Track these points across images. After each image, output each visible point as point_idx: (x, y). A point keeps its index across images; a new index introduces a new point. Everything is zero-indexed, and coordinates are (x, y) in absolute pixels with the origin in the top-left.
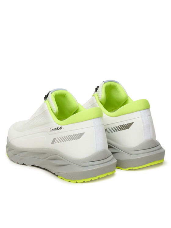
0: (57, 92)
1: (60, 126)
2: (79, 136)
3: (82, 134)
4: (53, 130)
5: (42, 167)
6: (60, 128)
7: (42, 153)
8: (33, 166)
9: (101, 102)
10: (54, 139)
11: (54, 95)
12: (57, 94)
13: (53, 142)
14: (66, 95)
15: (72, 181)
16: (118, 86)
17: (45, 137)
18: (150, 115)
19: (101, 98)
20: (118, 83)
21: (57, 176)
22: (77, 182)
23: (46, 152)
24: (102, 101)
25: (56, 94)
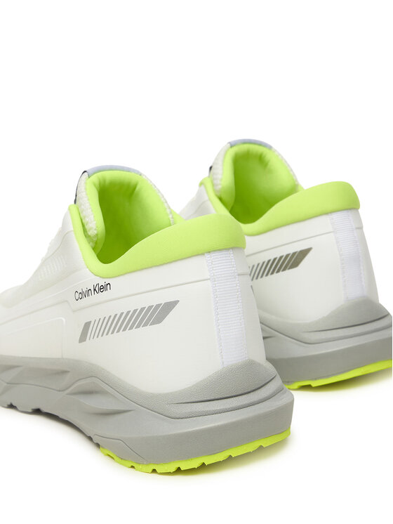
0: (109, 175)
1: (102, 283)
2: (160, 313)
3: (169, 306)
4: (84, 294)
5: (61, 416)
6: (102, 288)
7: (55, 373)
8: (37, 412)
9: (221, 199)
10: (87, 325)
11: (97, 183)
12: (107, 182)
13: (83, 338)
14: (137, 189)
15: (141, 466)
16: (269, 155)
17: (64, 320)
18: (360, 228)
19: (220, 187)
20: (270, 147)
21: (98, 445)
22: (154, 471)
23: (68, 370)
24: (224, 197)
25: (105, 181)
